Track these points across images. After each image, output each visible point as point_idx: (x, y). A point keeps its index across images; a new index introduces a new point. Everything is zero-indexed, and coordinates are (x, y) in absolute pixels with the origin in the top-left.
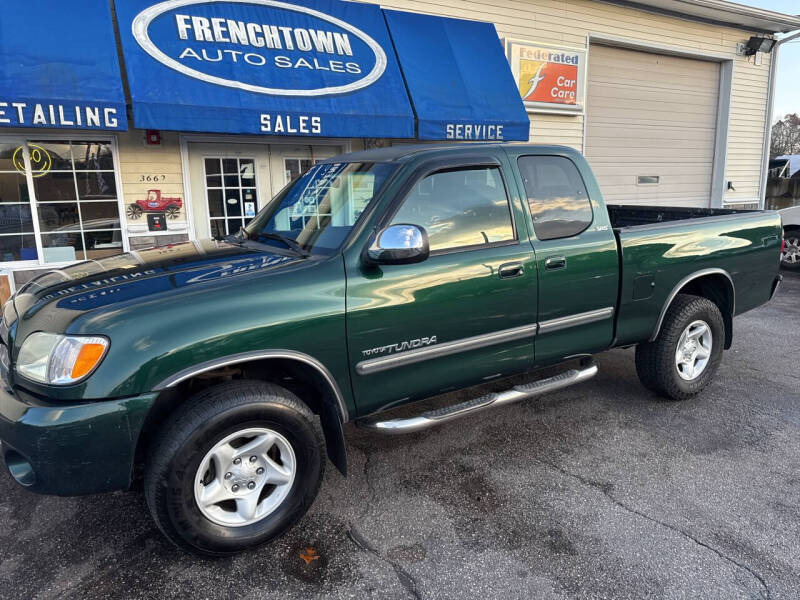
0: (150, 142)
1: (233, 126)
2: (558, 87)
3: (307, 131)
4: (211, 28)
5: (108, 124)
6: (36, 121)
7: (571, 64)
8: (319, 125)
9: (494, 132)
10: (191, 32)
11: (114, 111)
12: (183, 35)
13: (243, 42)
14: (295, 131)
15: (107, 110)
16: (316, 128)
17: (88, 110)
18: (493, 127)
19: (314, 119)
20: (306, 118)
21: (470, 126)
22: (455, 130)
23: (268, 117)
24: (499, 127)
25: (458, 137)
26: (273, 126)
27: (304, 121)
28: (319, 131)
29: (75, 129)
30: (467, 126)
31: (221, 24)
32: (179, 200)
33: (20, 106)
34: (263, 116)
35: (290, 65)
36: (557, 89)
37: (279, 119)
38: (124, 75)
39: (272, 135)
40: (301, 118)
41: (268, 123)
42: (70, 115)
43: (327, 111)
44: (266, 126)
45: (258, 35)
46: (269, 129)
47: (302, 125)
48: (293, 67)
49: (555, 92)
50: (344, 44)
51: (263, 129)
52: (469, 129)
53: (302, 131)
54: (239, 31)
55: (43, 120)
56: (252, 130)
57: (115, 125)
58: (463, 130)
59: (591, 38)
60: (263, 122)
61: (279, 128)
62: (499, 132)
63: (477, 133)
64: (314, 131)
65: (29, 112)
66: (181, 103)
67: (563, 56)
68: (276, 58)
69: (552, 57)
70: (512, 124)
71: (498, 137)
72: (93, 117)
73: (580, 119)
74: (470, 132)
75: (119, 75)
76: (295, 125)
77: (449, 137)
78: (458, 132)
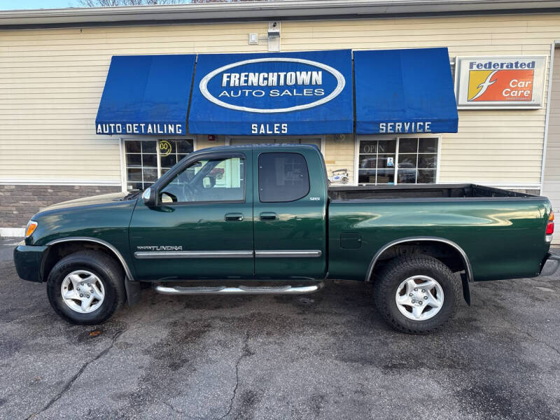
0: (210, 140)
1: (236, 131)
2: (510, 88)
3: (278, 132)
4: (239, 79)
5: (177, 132)
6: (149, 132)
7: (527, 68)
8: (286, 128)
9: (422, 127)
10: (228, 82)
11: (180, 126)
12: (224, 84)
13: (254, 85)
14: (271, 132)
15: (177, 126)
16: (284, 130)
17: (169, 126)
18: (422, 124)
19: (283, 125)
20: (278, 125)
21: (401, 124)
22: (387, 127)
23: (256, 125)
24: (426, 123)
25: (389, 131)
26: (259, 130)
27: (277, 127)
28: (286, 132)
29: (163, 135)
30: (397, 124)
31: (246, 76)
32: (223, 170)
33: (143, 125)
34: (253, 125)
35: (279, 94)
36: (509, 90)
37: (262, 126)
38: (189, 107)
39: (258, 135)
40: (276, 125)
41: (256, 129)
42: (162, 129)
43: (292, 120)
44: (255, 130)
45: (265, 79)
46: (256, 132)
47: (276, 129)
48: (280, 96)
49: (506, 93)
50: (318, 77)
51: (253, 132)
52: (399, 126)
53: (276, 132)
54: (254, 79)
55: (151, 131)
56: (247, 133)
57: (180, 132)
58: (394, 127)
59: (556, 44)
60: (253, 128)
61: (262, 131)
62: (427, 127)
63: (407, 128)
64: (283, 132)
65: (146, 128)
66: (212, 120)
67: (517, 63)
68: (271, 92)
69: (505, 66)
70: (439, 121)
71: (426, 130)
72: (171, 129)
73: (542, 112)
74: (400, 127)
75: (187, 108)
76: (272, 129)
77: (381, 131)
78: (389, 128)
